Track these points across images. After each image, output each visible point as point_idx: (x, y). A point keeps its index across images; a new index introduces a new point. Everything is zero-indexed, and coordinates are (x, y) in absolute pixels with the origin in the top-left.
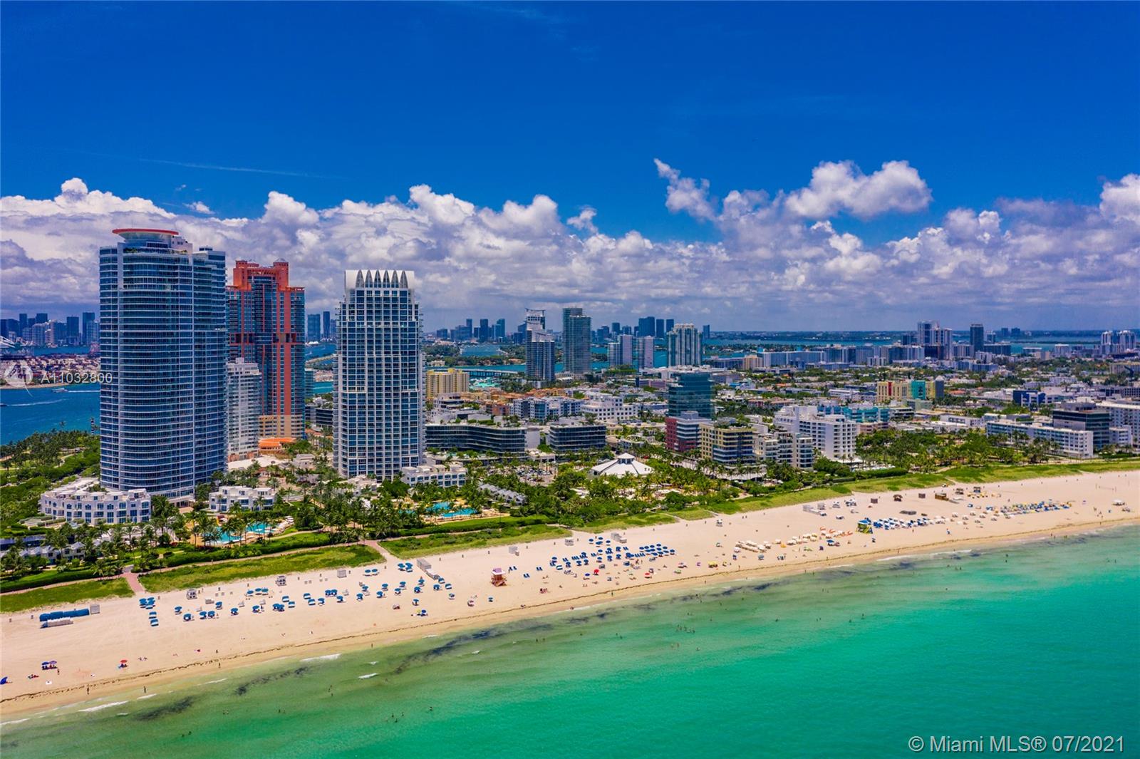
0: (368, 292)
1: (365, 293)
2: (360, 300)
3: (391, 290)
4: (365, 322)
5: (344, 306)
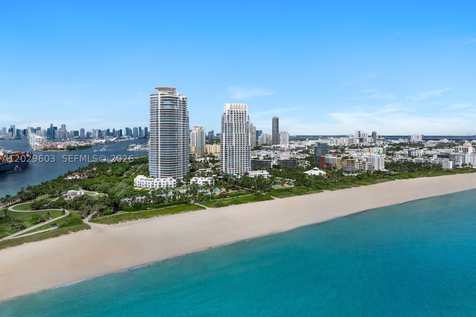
0: (234, 111)
1: (233, 111)
2: (231, 113)
3: (241, 110)
4: (233, 121)
5: (225, 116)
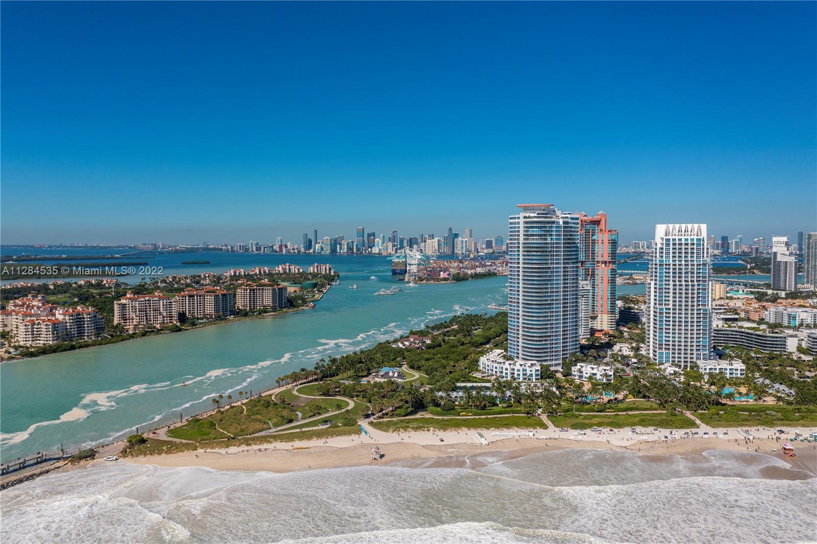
1: (671, 240)
3: (689, 238)
4: (671, 259)
5: (656, 249)
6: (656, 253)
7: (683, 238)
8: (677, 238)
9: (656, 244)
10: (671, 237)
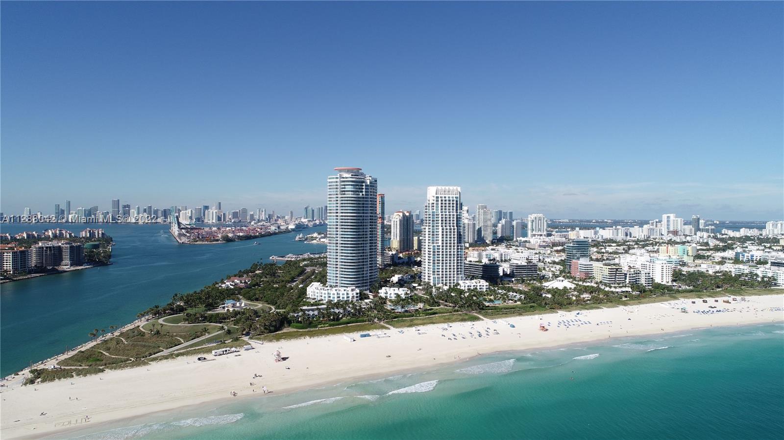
0: (441, 197)
3: (451, 196)
4: (440, 211)
5: (429, 204)
6: (429, 206)
7: (447, 196)
8: (443, 196)
9: (429, 201)
10: (439, 196)
